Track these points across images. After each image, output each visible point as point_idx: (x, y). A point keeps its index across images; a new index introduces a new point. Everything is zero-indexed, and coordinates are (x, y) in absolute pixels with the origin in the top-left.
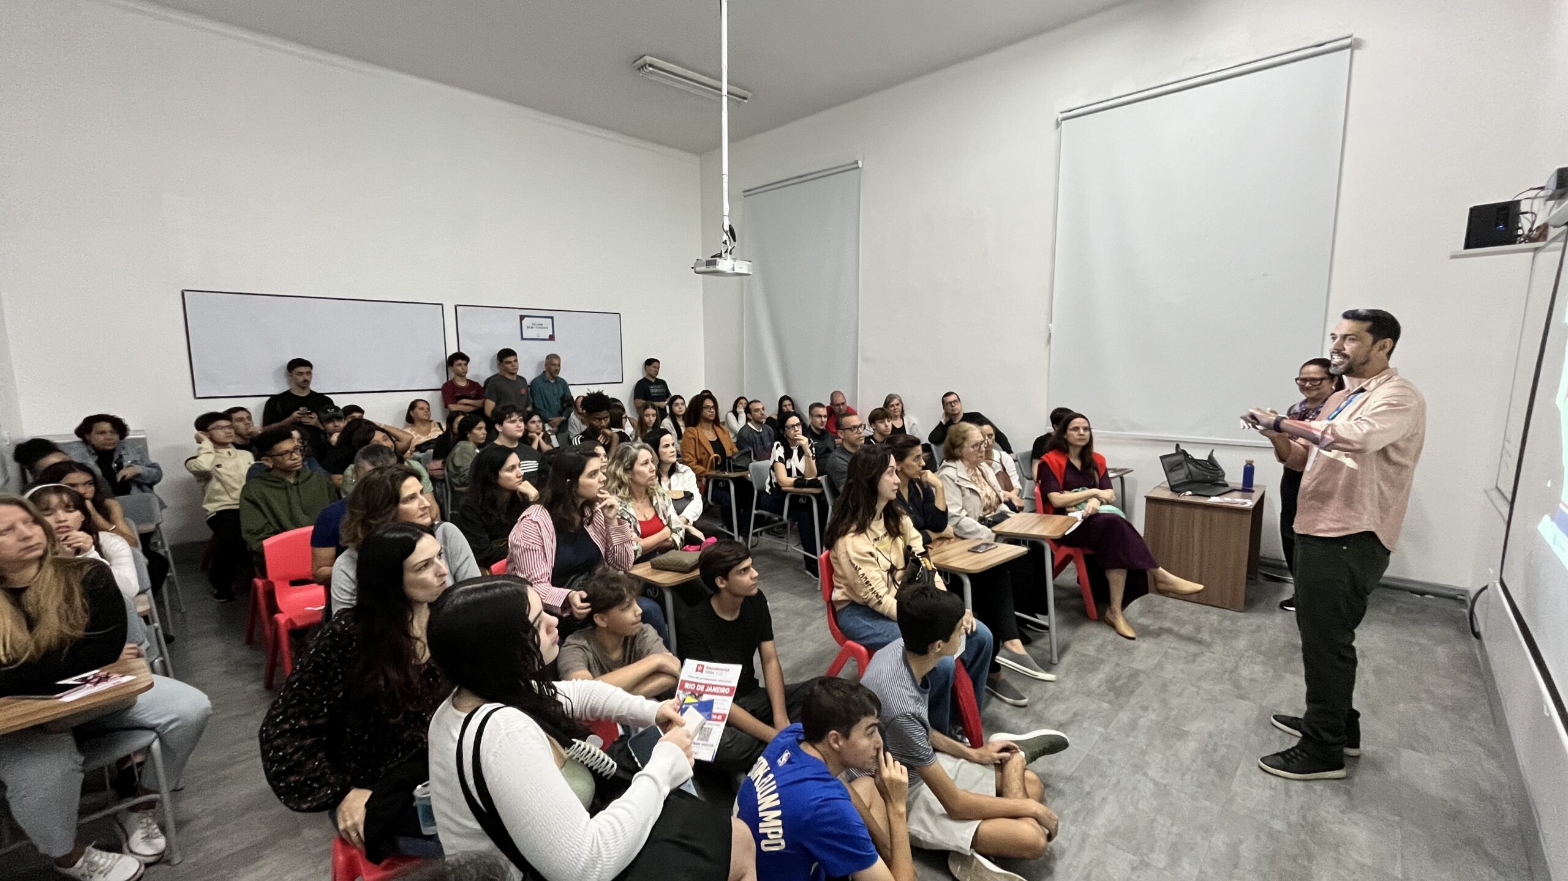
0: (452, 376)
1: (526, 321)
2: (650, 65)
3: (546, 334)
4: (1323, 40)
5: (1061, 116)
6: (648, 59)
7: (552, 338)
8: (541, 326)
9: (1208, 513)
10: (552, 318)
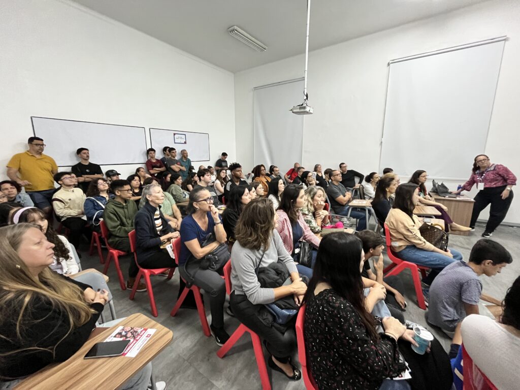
0: (149, 158)
1: (176, 136)
2: (236, 30)
3: (183, 141)
4: (495, 37)
5: (391, 62)
6: (236, 27)
7: (185, 143)
8: (181, 138)
9: (457, 203)
10: (185, 135)
